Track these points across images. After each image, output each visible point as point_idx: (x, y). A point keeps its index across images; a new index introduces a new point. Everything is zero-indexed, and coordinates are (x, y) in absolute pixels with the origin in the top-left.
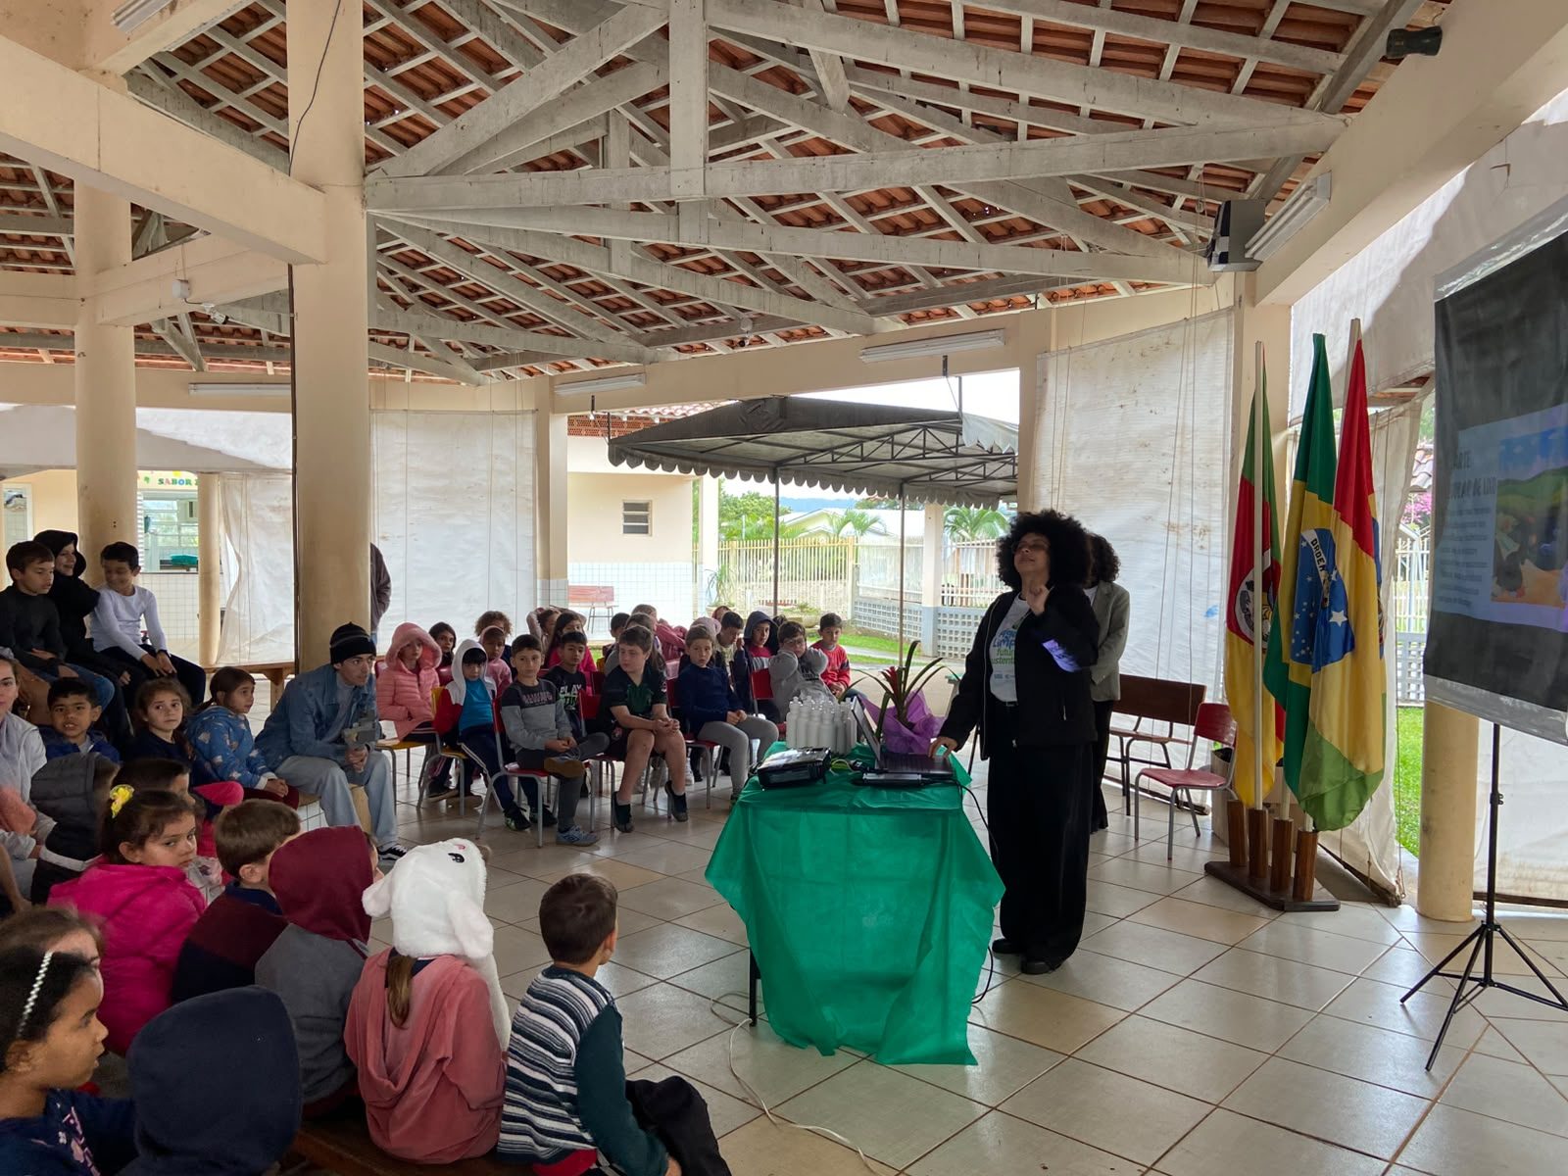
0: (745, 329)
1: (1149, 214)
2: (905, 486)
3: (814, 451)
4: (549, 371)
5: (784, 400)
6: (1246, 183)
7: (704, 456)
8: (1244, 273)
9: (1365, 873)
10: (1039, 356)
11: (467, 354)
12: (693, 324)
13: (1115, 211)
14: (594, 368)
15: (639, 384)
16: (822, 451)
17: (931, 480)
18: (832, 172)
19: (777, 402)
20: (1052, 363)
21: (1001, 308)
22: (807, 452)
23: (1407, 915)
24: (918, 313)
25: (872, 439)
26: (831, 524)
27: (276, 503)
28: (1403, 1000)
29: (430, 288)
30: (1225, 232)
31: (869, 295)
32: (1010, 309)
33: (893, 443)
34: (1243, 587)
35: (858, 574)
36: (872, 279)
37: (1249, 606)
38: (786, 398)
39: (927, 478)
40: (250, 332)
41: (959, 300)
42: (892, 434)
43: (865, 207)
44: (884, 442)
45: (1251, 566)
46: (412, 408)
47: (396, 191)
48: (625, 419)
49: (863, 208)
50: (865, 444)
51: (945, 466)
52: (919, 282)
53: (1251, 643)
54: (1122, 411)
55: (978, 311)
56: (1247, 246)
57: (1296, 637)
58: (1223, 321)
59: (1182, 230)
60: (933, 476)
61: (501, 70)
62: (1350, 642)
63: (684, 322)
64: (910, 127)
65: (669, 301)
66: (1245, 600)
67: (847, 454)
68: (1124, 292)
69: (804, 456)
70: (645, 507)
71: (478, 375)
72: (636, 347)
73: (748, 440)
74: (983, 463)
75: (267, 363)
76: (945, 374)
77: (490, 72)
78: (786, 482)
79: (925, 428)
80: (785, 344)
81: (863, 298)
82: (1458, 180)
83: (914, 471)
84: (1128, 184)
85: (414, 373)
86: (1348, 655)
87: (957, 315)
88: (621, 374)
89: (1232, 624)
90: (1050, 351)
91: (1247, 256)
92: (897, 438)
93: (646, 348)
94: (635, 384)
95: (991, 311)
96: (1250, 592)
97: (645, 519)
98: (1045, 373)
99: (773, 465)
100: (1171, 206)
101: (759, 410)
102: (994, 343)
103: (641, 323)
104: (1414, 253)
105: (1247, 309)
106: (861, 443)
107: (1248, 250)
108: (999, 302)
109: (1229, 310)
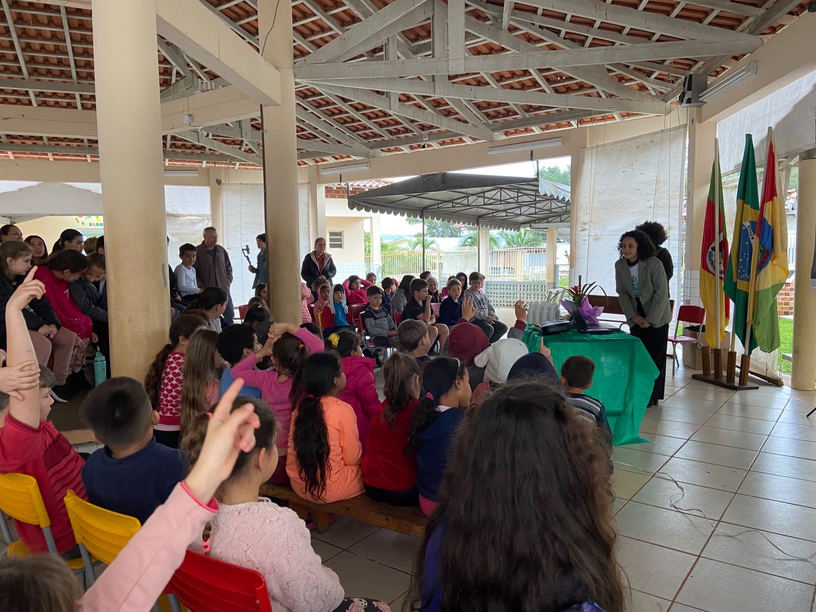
0: (425, 140)
1: (639, 81)
2: (480, 220)
3: (444, 201)
4: (311, 163)
5: (444, 175)
6: (690, 66)
7: (391, 205)
8: (696, 108)
9: (764, 375)
10: (582, 150)
12: (394, 137)
13: (621, 79)
14: (335, 161)
15: (367, 168)
16: (447, 202)
17: (493, 216)
18: (527, 60)
19: (440, 176)
20: (586, 152)
21: (554, 128)
22: (440, 202)
23: (787, 389)
24: (512, 130)
25: (473, 195)
26: (410, 245)
28: (808, 416)
30: (690, 89)
31: (490, 122)
32: (559, 128)
33: (484, 197)
34: (710, 250)
35: (442, 267)
36: (493, 114)
37: (713, 258)
38: (445, 173)
39: (491, 215)
41: (534, 124)
42: (484, 192)
43: (500, 78)
44: (479, 197)
45: (714, 239)
47: (311, 70)
48: (335, 189)
49: (498, 78)
50: (469, 198)
51: (501, 209)
52: (518, 114)
53: (715, 275)
54: (624, 174)
55: (543, 129)
56: (700, 95)
57: (741, 269)
58: (682, 130)
59: (653, 89)
60: (494, 214)
61: (332, 10)
63: (391, 136)
64: (531, 39)
65: (384, 126)
66: (711, 255)
67: (459, 203)
68: (618, 119)
69: (438, 204)
70: (340, 234)
72: (366, 149)
73: (415, 196)
74: (520, 207)
76: (532, 159)
77: (326, 11)
78: (427, 218)
79: (501, 189)
80: (441, 147)
81: (488, 123)
83: (486, 211)
84: (632, 66)
87: (532, 131)
88: (355, 163)
89: (704, 266)
90: (586, 148)
91: (701, 100)
92: (487, 194)
93: (371, 151)
94: (365, 168)
95: (548, 129)
96: (713, 252)
97: (340, 240)
98: (583, 157)
99: (421, 209)
100: (649, 77)
101: (431, 180)
102: (558, 144)
103: (367, 137)
105: (697, 125)
106: (468, 197)
107: (701, 97)
108: (554, 125)
109: (686, 125)
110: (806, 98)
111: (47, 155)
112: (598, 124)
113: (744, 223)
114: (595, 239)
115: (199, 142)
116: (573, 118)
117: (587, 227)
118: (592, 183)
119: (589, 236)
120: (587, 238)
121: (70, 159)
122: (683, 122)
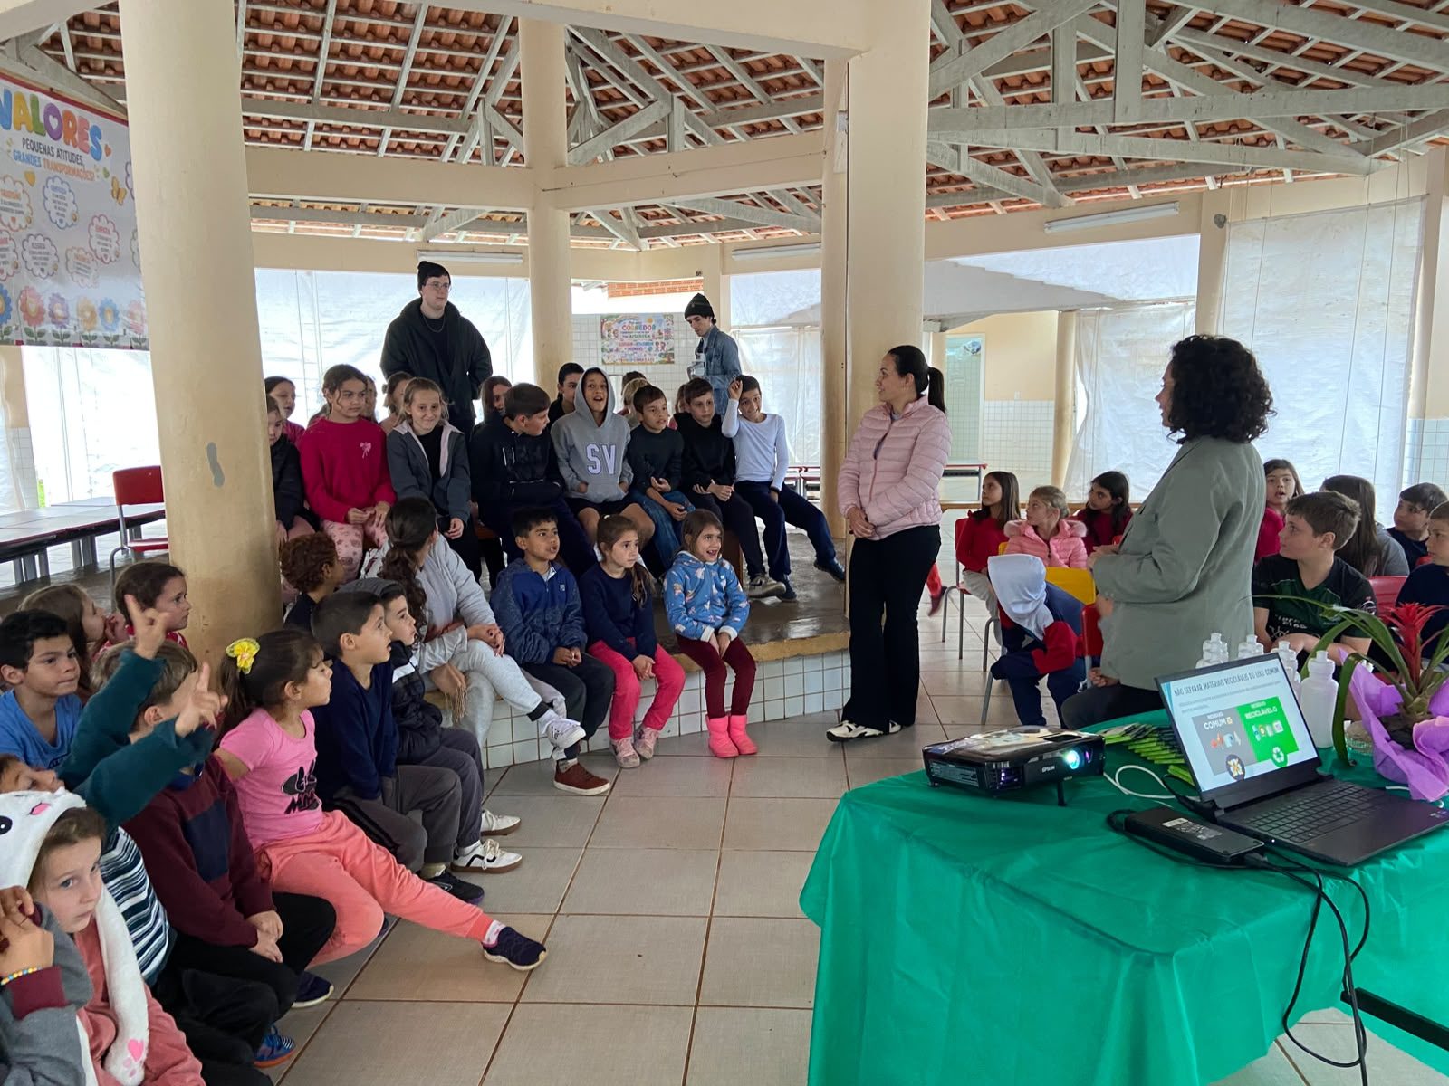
11: (1353, 137)
27: (1123, 337)
29: (1277, 63)
40: (1087, 160)
46: (1273, 215)
71: (1366, 161)
75: (1130, 187)
85: (1294, 173)
111: (987, 205)
115: (1056, 149)
121: (978, 214)
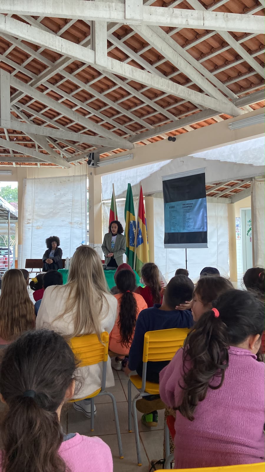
1: (58, 149)
6: (85, 148)
8: (93, 168)
10: (24, 179)
20: (27, 181)
30: (93, 159)
54: (55, 195)
56: (98, 163)
58: (84, 177)
59: (63, 155)
62: (142, 241)
82: (168, 161)
86: (142, 244)
90: (27, 178)
91: (98, 165)
98: (25, 183)
102: (9, 174)
104: (154, 172)
105: (94, 176)
107: (98, 164)
108: (7, 163)
109: (86, 175)
110: (156, 172)
112: (33, 166)
113: (131, 221)
114: (37, 229)
116: (14, 161)
117: (31, 221)
118: (33, 198)
119: (32, 226)
120: (31, 228)
122: (85, 174)
